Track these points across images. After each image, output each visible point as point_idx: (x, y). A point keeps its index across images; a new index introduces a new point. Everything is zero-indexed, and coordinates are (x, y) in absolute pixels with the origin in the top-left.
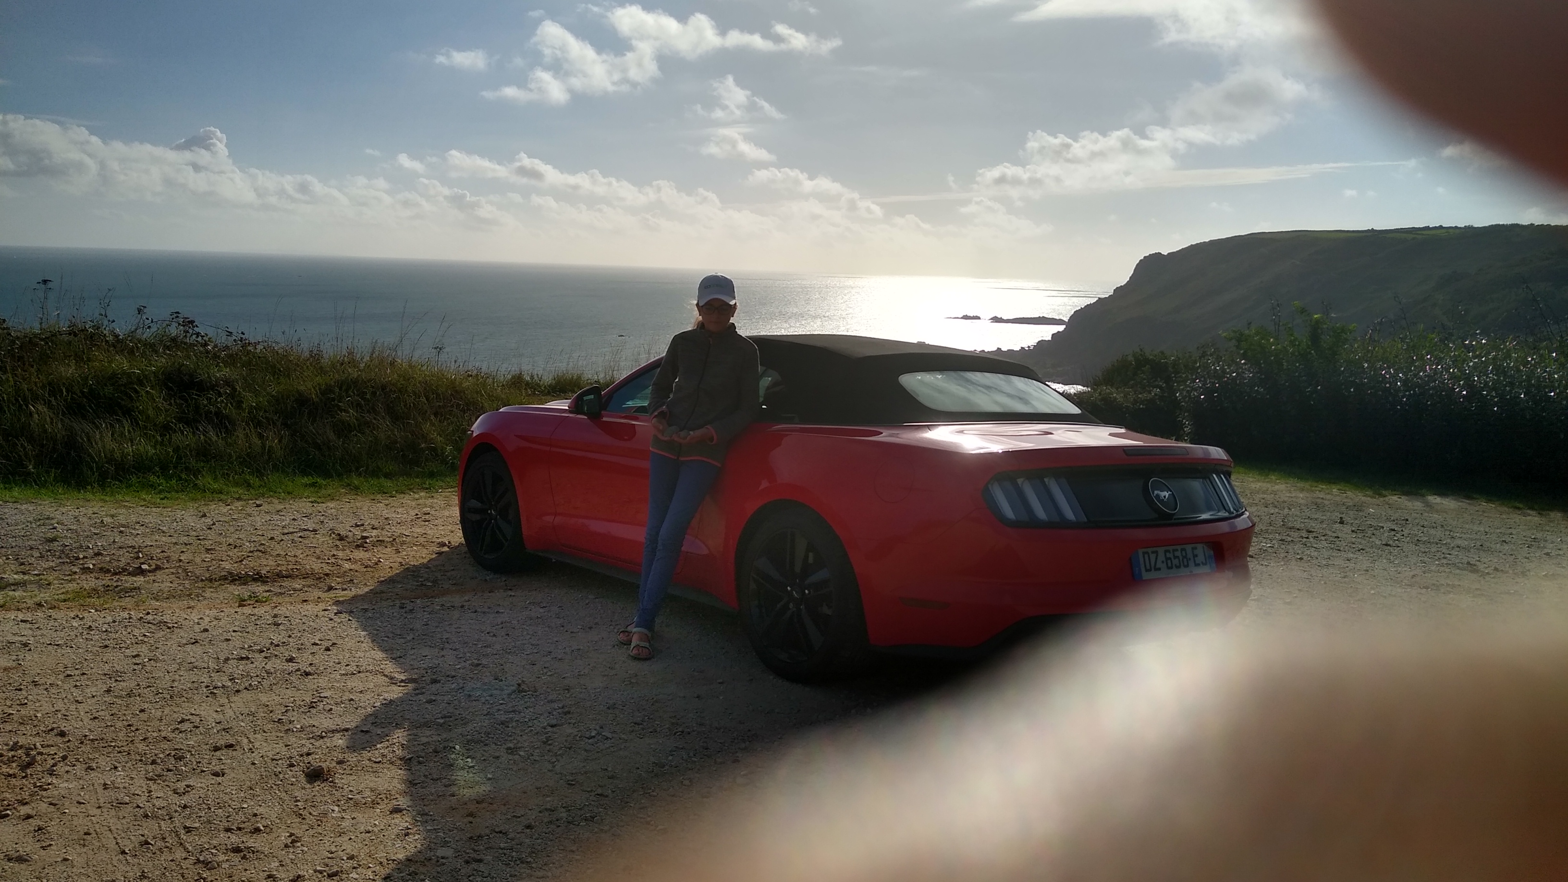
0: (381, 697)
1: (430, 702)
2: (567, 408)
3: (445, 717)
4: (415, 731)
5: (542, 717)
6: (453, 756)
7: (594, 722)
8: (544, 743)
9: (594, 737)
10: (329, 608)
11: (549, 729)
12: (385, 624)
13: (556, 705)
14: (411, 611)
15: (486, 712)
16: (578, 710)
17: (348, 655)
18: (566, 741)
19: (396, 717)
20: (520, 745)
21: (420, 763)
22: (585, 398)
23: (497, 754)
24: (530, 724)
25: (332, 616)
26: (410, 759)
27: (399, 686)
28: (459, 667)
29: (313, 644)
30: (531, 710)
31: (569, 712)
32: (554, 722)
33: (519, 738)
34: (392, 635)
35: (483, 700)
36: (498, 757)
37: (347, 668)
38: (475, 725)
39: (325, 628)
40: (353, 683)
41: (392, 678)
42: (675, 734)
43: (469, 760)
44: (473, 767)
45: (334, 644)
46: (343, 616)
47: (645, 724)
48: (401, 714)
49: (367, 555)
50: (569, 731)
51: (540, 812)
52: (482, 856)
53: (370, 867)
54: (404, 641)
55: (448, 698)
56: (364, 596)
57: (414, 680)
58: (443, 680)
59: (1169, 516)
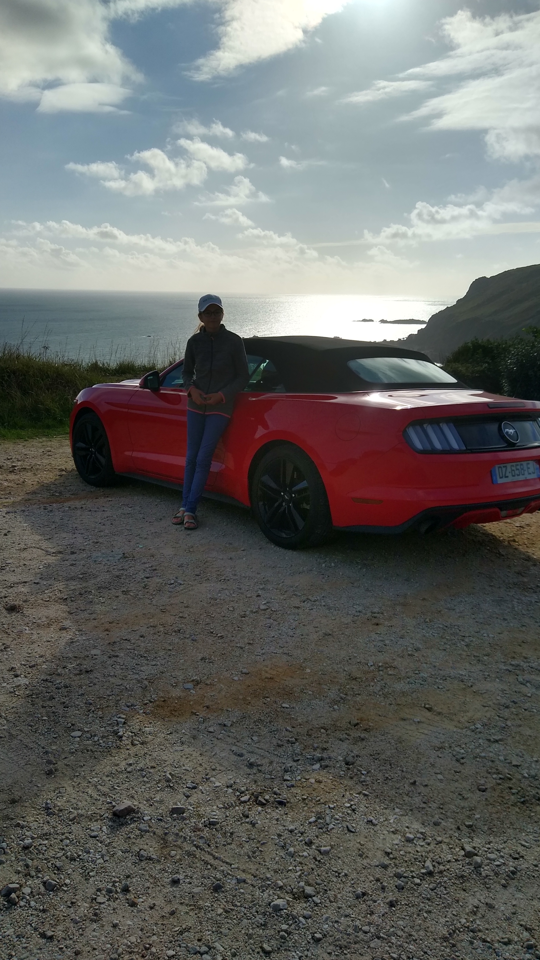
0: (43, 563)
1: (72, 565)
2: (138, 385)
3: (83, 574)
4: (66, 583)
5: (140, 573)
6: (91, 597)
7: (172, 575)
8: (144, 588)
9: (173, 583)
10: (2, 510)
11: (146, 580)
12: (37, 519)
13: (147, 565)
14: (51, 511)
15: (107, 570)
16: (161, 568)
17: (18, 538)
18: (157, 586)
19: (54, 574)
20: (130, 589)
21: (72, 601)
22: (149, 378)
23: (117, 595)
24: (134, 577)
25: (4, 515)
26: (66, 599)
27: (52, 556)
28: (86, 544)
30: (133, 568)
31: (156, 570)
32: (148, 575)
33: (128, 585)
34: (42, 526)
35: (104, 563)
36: (117, 597)
37: (19, 546)
38: (101, 578)
40: (24, 555)
41: (47, 551)
42: (220, 581)
43: (101, 598)
44: (104, 602)
45: (9, 532)
46: (11, 514)
47: (202, 575)
48: (56, 573)
49: (17, 477)
50: (158, 580)
51: (148, 628)
52: (118, 654)
53: (53, 662)
54: (50, 529)
55: (83, 562)
56: (19, 502)
57: (60, 552)
58: (78, 552)
59: (514, 445)
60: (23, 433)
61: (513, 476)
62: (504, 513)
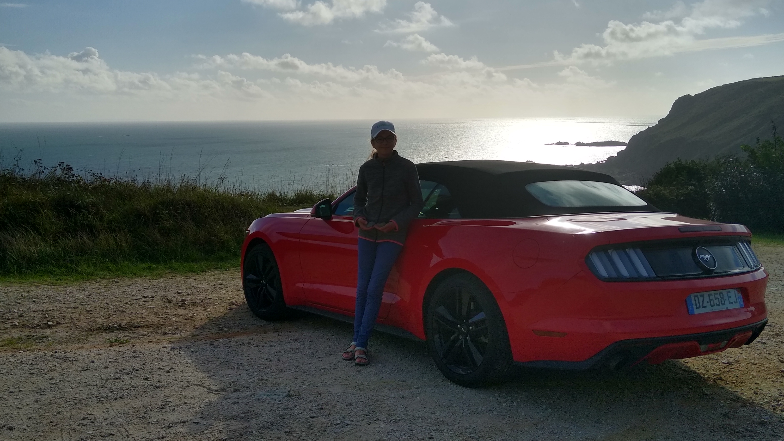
0: (204, 401)
1: (234, 403)
2: (310, 214)
3: (245, 413)
4: (227, 422)
5: (305, 412)
7: (338, 415)
8: (308, 428)
9: (339, 424)
10: (167, 346)
11: (311, 419)
12: (202, 355)
13: (313, 404)
14: (217, 346)
15: (270, 409)
16: (328, 407)
17: (181, 375)
18: (322, 427)
19: (214, 413)
20: (293, 430)
22: (321, 207)
23: (279, 436)
24: (298, 416)
25: (169, 351)
26: (226, 440)
27: (215, 394)
28: (250, 381)
29: (159, 369)
30: (298, 407)
31: (322, 408)
32: (313, 415)
33: (292, 425)
34: (207, 362)
35: (267, 402)
37: (181, 383)
38: (264, 417)
39: (165, 358)
40: (186, 393)
41: (209, 389)
42: (391, 421)
45: (172, 368)
46: (176, 350)
47: (371, 415)
48: (217, 411)
49: (186, 312)
50: (323, 420)
54: (214, 365)
55: (245, 401)
56: (186, 338)
57: (223, 390)
58: (241, 389)
59: (711, 272)
60: (195, 266)
61: (712, 306)
62: (703, 347)
